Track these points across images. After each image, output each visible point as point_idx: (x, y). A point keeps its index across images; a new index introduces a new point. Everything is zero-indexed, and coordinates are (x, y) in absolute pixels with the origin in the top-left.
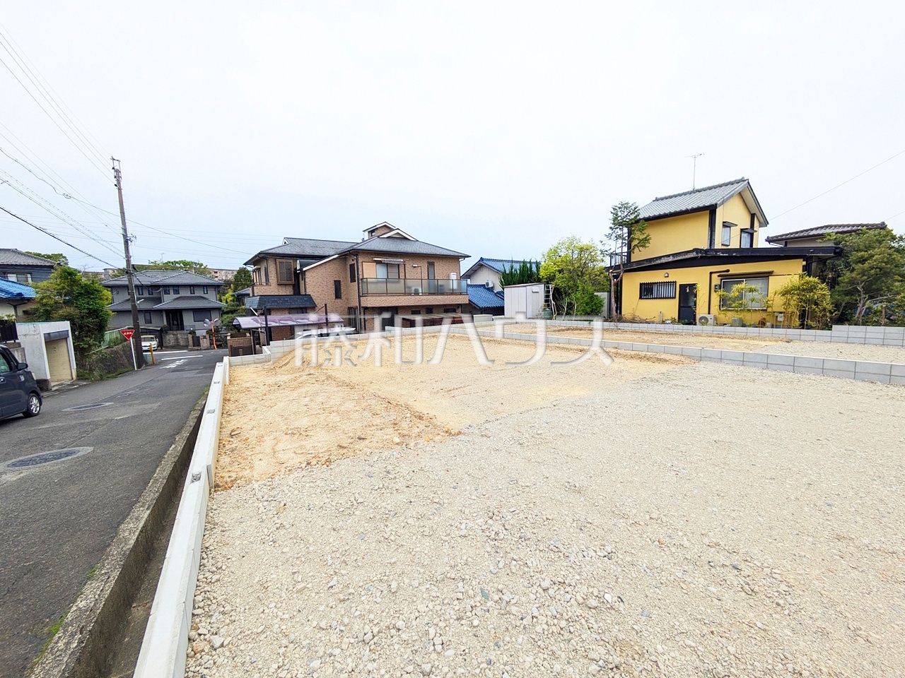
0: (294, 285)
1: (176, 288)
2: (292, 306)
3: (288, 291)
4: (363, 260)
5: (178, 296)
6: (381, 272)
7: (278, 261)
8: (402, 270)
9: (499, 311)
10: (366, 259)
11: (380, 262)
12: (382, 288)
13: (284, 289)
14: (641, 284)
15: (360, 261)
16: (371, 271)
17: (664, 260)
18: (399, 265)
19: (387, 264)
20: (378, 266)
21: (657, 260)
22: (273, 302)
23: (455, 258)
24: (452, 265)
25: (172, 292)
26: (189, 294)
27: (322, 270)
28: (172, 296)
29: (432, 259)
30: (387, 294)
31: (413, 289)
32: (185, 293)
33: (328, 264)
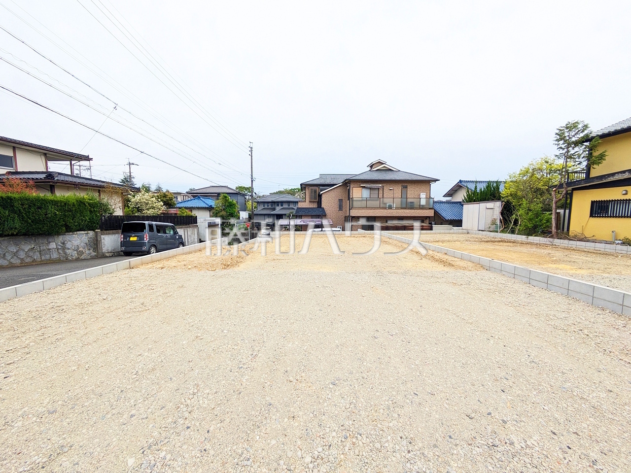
0: (318, 202)
1: (282, 203)
2: (312, 214)
3: (315, 206)
4: (354, 186)
5: (282, 207)
6: (366, 193)
7: (310, 188)
8: (381, 192)
9: (458, 223)
10: (356, 185)
11: (364, 187)
12: (364, 204)
13: (312, 204)
14: (593, 203)
15: (351, 187)
16: (358, 193)
17: (617, 177)
18: (379, 189)
19: (370, 188)
20: (363, 189)
21: (609, 177)
22: (303, 211)
23: (426, 182)
24: (423, 187)
25: (280, 205)
26: (287, 207)
27: (332, 192)
28: (280, 207)
29: (405, 183)
30: (366, 208)
31: (388, 205)
32: (285, 206)
33: (336, 189)
